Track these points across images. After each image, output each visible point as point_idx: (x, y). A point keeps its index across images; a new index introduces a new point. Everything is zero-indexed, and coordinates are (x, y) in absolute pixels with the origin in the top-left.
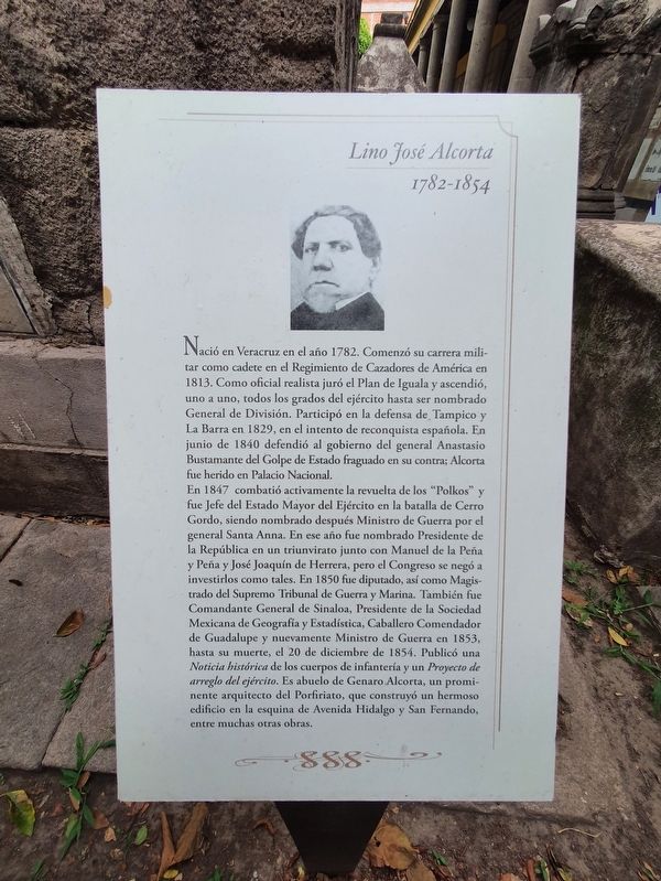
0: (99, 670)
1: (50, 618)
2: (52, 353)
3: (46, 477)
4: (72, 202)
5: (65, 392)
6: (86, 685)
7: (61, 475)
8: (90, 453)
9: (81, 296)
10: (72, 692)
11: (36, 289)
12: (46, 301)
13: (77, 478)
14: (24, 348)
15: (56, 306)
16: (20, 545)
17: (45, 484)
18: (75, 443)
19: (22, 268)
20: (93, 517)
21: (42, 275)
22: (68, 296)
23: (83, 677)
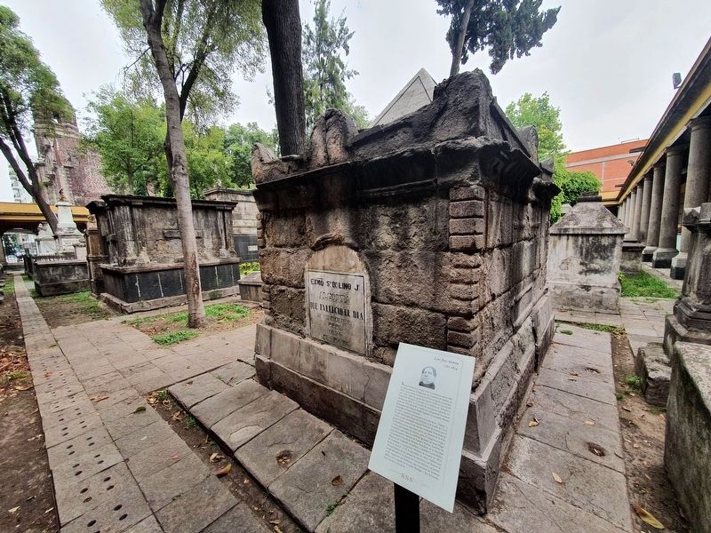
0: (342, 507)
1: (331, 475)
2: (368, 363)
3: (347, 411)
4: (390, 322)
5: (367, 378)
6: (336, 510)
7: (353, 412)
8: (366, 405)
9: (383, 346)
10: (330, 510)
11: (371, 342)
12: (372, 346)
13: (358, 416)
14: (360, 360)
15: (375, 348)
16: (328, 439)
17: (346, 414)
18: (363, 400)
19: (370, 335)
20: (356, 438)
21: (374, 339)
22: (379, 346)
23: (336, 506)
